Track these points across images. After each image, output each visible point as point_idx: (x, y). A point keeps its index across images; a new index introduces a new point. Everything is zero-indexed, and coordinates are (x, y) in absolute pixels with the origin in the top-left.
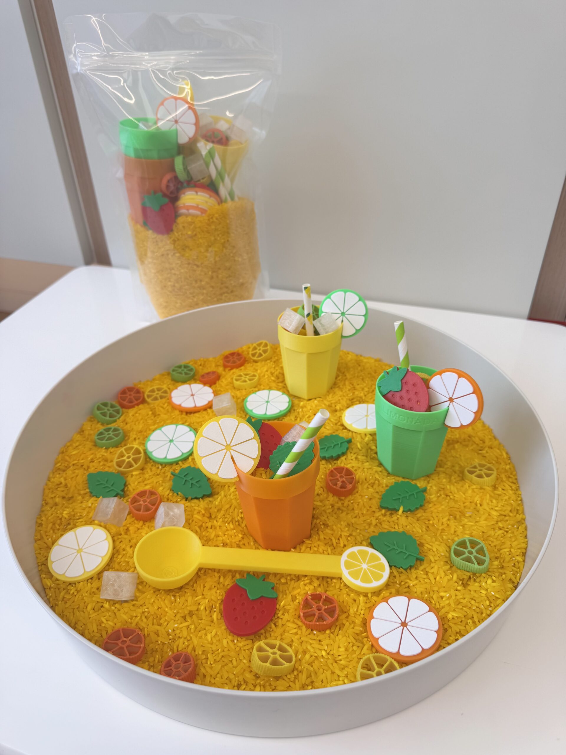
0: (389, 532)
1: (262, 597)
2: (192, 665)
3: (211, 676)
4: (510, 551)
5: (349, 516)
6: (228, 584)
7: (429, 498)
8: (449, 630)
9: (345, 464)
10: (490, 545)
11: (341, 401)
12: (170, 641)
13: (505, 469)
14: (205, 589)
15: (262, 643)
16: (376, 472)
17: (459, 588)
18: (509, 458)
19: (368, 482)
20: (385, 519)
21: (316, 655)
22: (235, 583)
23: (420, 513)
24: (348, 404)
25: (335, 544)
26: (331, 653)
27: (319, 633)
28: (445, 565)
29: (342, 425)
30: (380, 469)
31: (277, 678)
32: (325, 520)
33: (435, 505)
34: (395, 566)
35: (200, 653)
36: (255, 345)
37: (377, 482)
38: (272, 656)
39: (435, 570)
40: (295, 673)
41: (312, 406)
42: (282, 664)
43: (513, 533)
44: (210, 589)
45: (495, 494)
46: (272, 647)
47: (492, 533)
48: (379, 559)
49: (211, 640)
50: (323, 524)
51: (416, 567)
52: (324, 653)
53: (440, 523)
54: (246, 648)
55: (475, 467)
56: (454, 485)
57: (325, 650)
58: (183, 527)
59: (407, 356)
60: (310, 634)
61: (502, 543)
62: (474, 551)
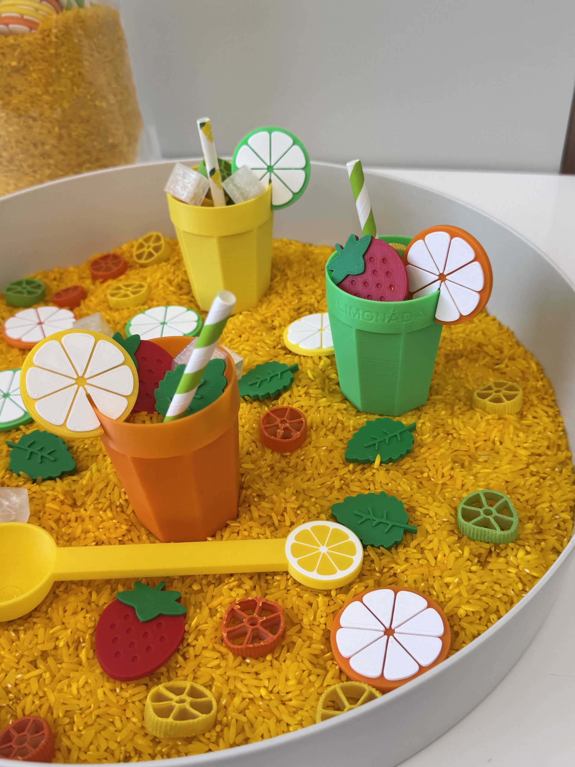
0: (361, 496)
1: (160, 616)
2: (46, 736)
3: (80, 749)
4: (551, 506)
5: (299, 479)
6: (105, 603)
7: (421, 439)
8: (462, 634)
9: (289, 404)
10: (519, 500)
11: (281, 312)
12: (11, 702)
13: (537, 388)
14: (66, 614)
15: (161, 688)
16: (338, 410)
17: (474, 568)
18: (541, 371)
19: (326, 427)
20: (353, 477)
21: (251, 696)
22: (116, 599)
23: (407, 463)
24: (292, 317)
25: (276, 523)
26: (275, 690)
27: (254, 662)
28: (449, 536)
29: (284, 348)
30: (344, 406)
31: (189, 740)
32: (260, 489)
33: (429, 449)
34: (372, 546)
35: (61, 715)
36: (141, 240)
37: (339, 425)
38: (177, 705)
39: (434, 545)
40: (218, 728)
41: (235, 324)
42: (194, 717)
43: (554, 479)
44: (75, 613)
45: (522, 425)
46: (178, 691)
47: (521, 481)
48: (346, 537)
49: (79, 692)
50: (258, 496)
51: (405, 543)
52: (263, 692)
53: (440, 475)
54: (136, 699)
55: (489, 388)
56: (458, 418)
57: (265, 687)
58: (28, 522)
59: (371, 218)
60: (240, 665)
61: (538, 495)
62: (493, 509)
